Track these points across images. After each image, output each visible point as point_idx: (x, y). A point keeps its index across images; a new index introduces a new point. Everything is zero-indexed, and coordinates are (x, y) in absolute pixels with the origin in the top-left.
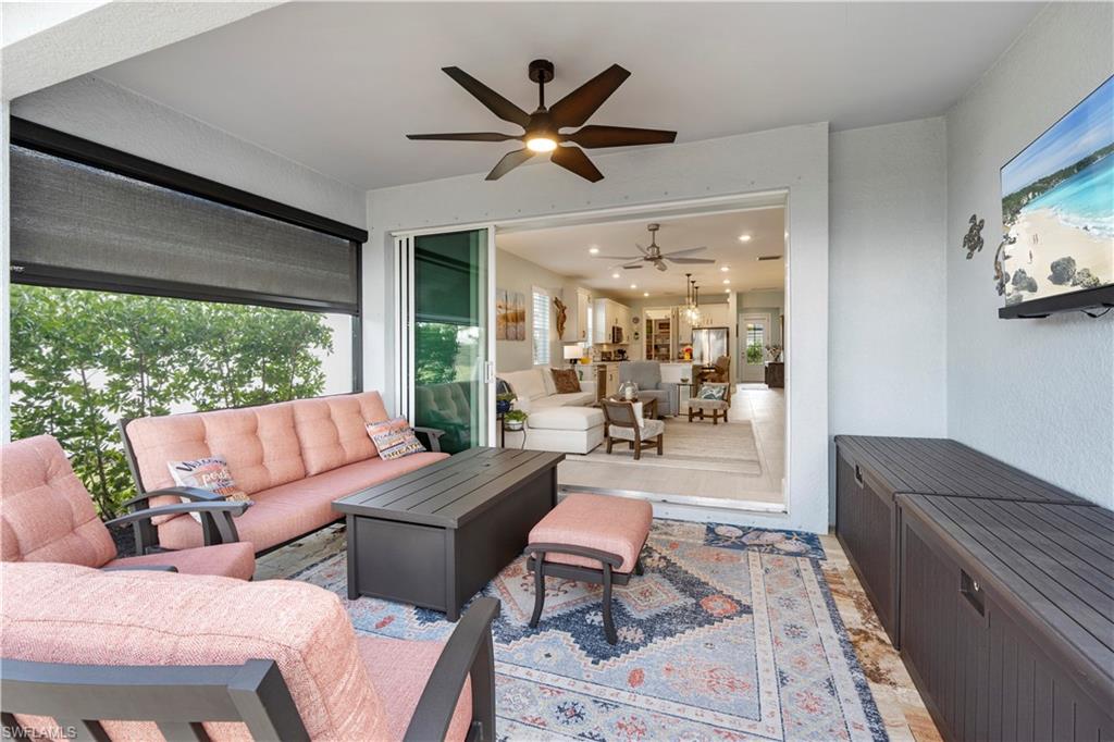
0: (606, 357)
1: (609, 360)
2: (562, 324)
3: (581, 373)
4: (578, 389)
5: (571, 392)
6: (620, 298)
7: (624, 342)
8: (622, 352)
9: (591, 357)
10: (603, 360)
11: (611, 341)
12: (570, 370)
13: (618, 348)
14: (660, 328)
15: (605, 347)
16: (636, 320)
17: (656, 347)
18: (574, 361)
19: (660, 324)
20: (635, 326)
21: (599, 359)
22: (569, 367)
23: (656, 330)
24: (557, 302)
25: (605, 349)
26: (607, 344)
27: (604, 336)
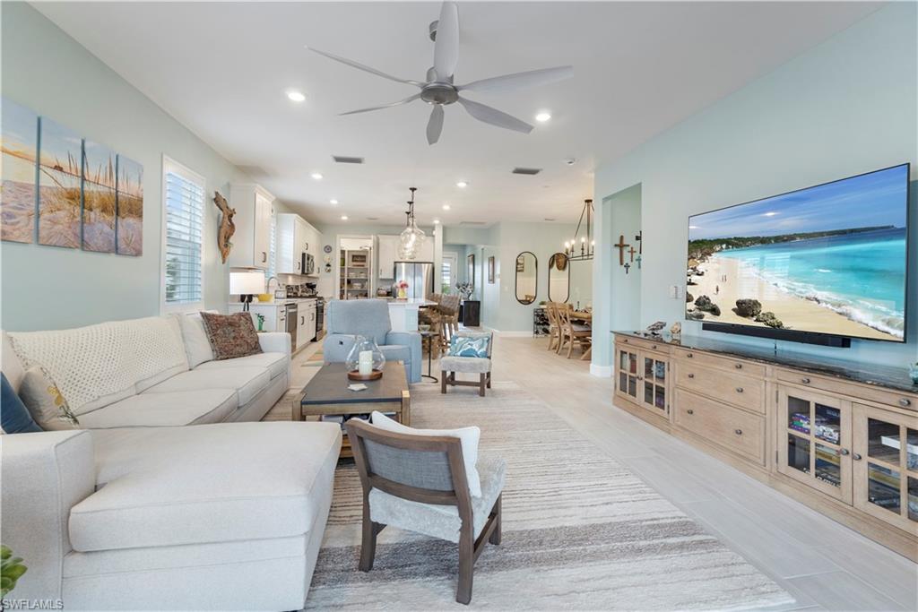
0: (292, 292)
1: (296, 296)
2: (227, 238)
3: (262, 318)
4: (255, 348)
5: (243, 354)
6: (313, 218)
7: (315, 274)
8: (311, 287)
9: (272, 292)
10: (288, 297)
11: (300, 272)
12: (241, 315)
13: (305, 281)
14: (353, 261)
15: (290, 278)
16: (328, 249)
17: (349, 282)
18: (246, 299)
19: (353, 256)
20: (327, 257)
21: (284, 294)
22: (239, 308)
23: (349, 263)
24: (217, 200)
25: (291, 281)
26: (293, 275)
27: (290, 265)
